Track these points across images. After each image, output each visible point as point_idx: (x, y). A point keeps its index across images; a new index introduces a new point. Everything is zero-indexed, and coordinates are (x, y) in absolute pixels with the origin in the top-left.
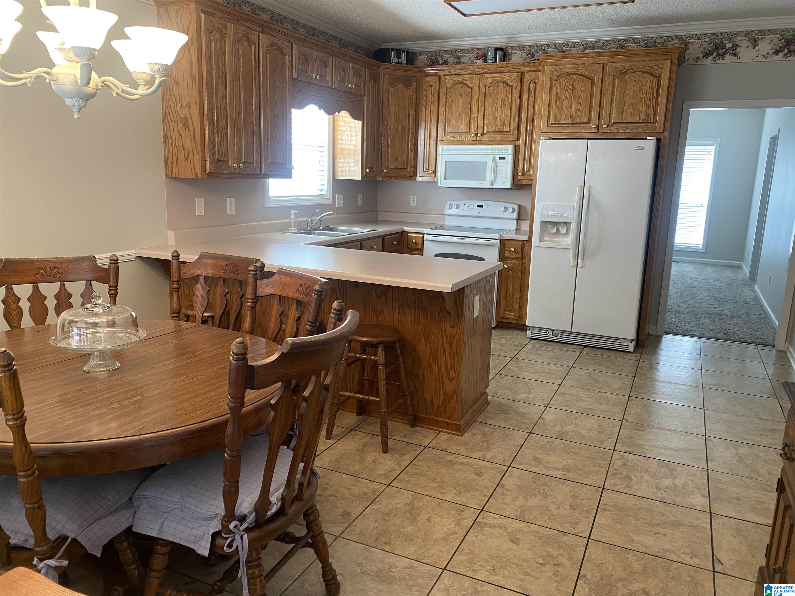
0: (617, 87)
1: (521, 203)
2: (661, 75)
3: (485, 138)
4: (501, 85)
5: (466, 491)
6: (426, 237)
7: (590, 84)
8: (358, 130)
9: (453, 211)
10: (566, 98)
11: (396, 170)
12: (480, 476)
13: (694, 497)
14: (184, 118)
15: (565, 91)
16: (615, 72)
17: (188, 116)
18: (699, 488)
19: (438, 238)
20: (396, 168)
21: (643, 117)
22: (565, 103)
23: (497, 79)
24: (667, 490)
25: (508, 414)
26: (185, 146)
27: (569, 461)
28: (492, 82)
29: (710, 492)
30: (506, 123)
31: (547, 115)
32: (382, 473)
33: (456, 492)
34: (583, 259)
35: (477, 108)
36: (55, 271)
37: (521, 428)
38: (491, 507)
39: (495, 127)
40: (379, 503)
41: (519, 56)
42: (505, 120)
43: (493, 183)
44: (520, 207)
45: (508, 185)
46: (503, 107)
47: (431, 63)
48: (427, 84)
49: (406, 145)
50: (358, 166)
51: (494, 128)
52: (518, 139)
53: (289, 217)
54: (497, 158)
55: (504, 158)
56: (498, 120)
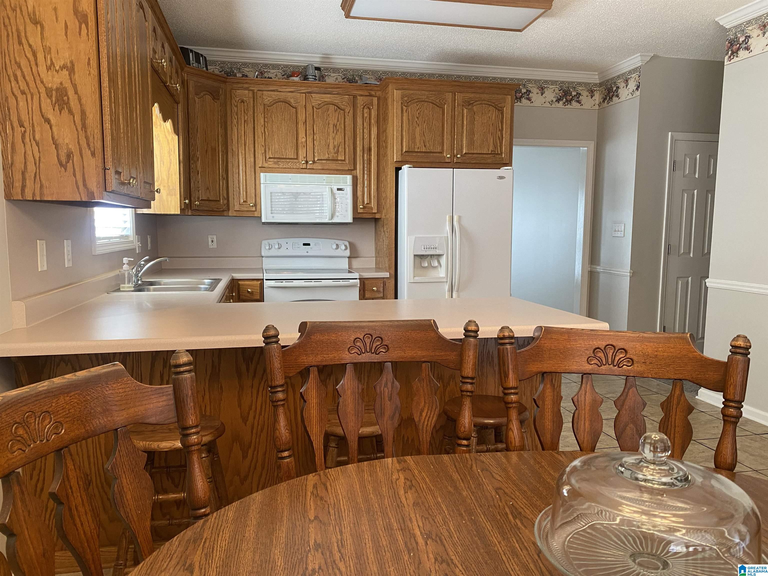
0: (467, 118)
2: (503, 109)
3: (315, 166)
4: (332, 108)
6: (266, 283)
7: (441, 112)
9: (273, 252)
10: (418, 126)
11: (207, 202)
15: (417, 118)
16: (463, 102)
19: (284, 284)
20: (208, 200)
21: (491, 149)
22: (418, 130)
23: (326, 100)
26: (60, 141)
28: (320, 104)
30: (340, 150)
31: (400, 142)
34: (458, 291)
35: (304, 131)
39: (328, 154)
42: (338, 147)
43: (332, 216)
45: (349, 219)
46: (335, 132)
48: (238, 99)
49: (218, 172)
50: (175, 195)
51: (327, 155)
52: (355, 169)
54: (335, 188)
55: (343, 189)
56: (331, 147)
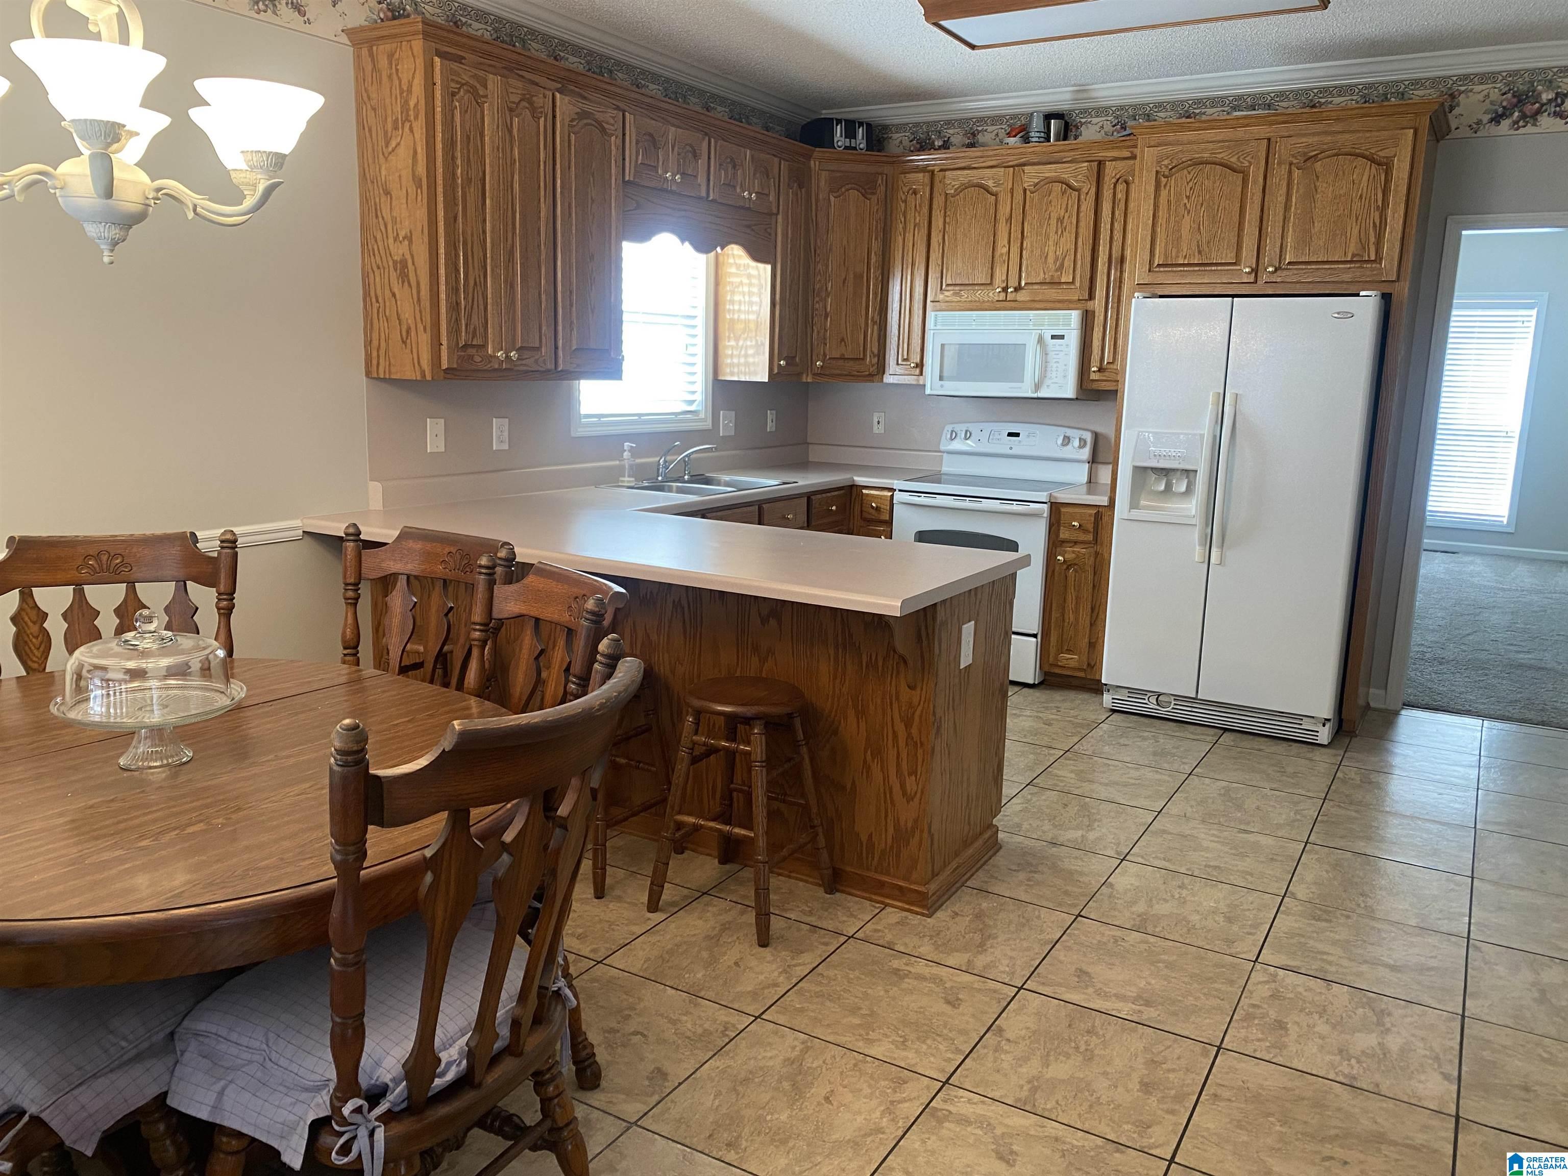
0: (1298, 188)
1: (1099, 429)
2: (1393, 161)
3: (1022, 296)
4: (1057, 187)
5: (918, 1039)
6: (898, 496)
7: (1240, 182)
8: (763, 282)
9: (957, 445)
10: (1189, 213)
11: (841, 362)
12: (954, 1006)
13: (1423, 1078)
14: (401, 262)
15: (1188, 197)
16: (1293, 156)
17: (408, 257)
18: (1437, 1059)
19: (922, 500)
20: (842, 358)
21: (1353, 248)
22: (1187, 222)
23: (1047, 175)
24: (1363, 1059)
25: (1035, 872)
26: (402, 317)
27: (1153, 982)
28: (1037, 184)
29: (1464, 1068)
30: (1066, 264)
31: (1148, 246)
32: (749, 989)
33: (898, 1039)
34: (1222, 545)
35: (1007, 235)
36: (118, 561)
37: (1060, 905)
38: (967, 1077)
39: (1045, 274)
40: (731, 1055)
41: (1097, 128)
42: (1064, 259)
43: (1037, 387)
44: (1096, 436)
45: (1069, 391)
46: (1059, 233)
47: (918, 146)
48: (906, 189)
49: (863, 312)
50: (764, 353)
51: (1042, 275)
52: (1091, 297)
53: (620, 457)
54: (1047, 337)
55: (1062, 337)
56: (1051, 260)
